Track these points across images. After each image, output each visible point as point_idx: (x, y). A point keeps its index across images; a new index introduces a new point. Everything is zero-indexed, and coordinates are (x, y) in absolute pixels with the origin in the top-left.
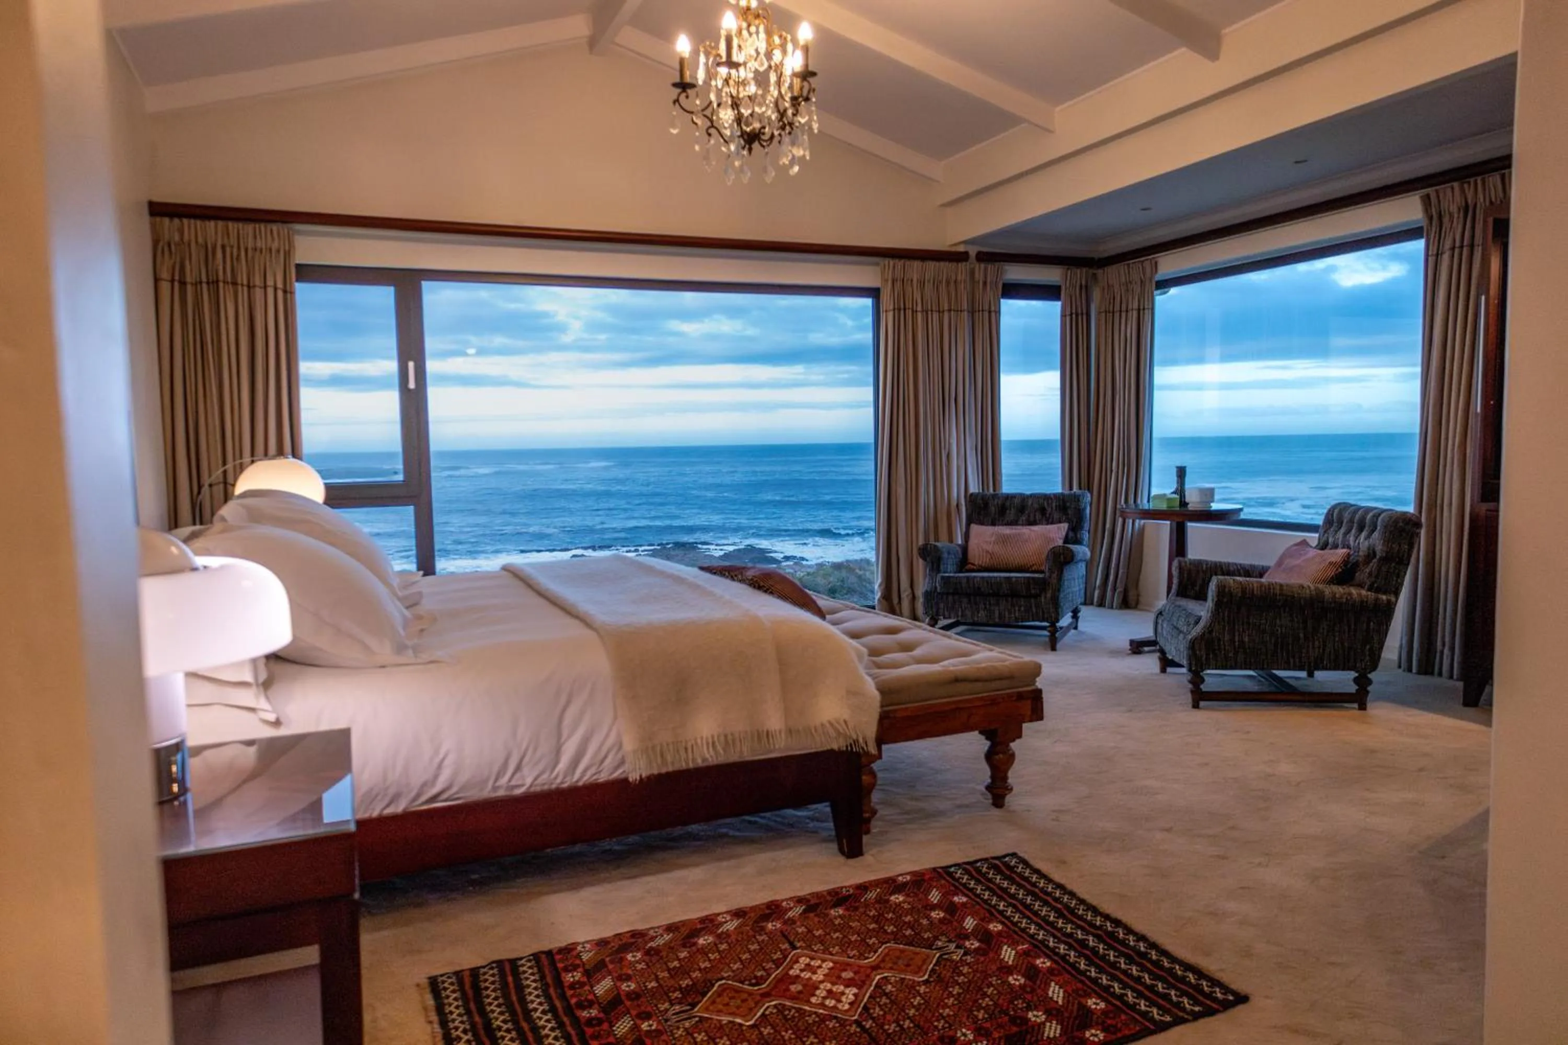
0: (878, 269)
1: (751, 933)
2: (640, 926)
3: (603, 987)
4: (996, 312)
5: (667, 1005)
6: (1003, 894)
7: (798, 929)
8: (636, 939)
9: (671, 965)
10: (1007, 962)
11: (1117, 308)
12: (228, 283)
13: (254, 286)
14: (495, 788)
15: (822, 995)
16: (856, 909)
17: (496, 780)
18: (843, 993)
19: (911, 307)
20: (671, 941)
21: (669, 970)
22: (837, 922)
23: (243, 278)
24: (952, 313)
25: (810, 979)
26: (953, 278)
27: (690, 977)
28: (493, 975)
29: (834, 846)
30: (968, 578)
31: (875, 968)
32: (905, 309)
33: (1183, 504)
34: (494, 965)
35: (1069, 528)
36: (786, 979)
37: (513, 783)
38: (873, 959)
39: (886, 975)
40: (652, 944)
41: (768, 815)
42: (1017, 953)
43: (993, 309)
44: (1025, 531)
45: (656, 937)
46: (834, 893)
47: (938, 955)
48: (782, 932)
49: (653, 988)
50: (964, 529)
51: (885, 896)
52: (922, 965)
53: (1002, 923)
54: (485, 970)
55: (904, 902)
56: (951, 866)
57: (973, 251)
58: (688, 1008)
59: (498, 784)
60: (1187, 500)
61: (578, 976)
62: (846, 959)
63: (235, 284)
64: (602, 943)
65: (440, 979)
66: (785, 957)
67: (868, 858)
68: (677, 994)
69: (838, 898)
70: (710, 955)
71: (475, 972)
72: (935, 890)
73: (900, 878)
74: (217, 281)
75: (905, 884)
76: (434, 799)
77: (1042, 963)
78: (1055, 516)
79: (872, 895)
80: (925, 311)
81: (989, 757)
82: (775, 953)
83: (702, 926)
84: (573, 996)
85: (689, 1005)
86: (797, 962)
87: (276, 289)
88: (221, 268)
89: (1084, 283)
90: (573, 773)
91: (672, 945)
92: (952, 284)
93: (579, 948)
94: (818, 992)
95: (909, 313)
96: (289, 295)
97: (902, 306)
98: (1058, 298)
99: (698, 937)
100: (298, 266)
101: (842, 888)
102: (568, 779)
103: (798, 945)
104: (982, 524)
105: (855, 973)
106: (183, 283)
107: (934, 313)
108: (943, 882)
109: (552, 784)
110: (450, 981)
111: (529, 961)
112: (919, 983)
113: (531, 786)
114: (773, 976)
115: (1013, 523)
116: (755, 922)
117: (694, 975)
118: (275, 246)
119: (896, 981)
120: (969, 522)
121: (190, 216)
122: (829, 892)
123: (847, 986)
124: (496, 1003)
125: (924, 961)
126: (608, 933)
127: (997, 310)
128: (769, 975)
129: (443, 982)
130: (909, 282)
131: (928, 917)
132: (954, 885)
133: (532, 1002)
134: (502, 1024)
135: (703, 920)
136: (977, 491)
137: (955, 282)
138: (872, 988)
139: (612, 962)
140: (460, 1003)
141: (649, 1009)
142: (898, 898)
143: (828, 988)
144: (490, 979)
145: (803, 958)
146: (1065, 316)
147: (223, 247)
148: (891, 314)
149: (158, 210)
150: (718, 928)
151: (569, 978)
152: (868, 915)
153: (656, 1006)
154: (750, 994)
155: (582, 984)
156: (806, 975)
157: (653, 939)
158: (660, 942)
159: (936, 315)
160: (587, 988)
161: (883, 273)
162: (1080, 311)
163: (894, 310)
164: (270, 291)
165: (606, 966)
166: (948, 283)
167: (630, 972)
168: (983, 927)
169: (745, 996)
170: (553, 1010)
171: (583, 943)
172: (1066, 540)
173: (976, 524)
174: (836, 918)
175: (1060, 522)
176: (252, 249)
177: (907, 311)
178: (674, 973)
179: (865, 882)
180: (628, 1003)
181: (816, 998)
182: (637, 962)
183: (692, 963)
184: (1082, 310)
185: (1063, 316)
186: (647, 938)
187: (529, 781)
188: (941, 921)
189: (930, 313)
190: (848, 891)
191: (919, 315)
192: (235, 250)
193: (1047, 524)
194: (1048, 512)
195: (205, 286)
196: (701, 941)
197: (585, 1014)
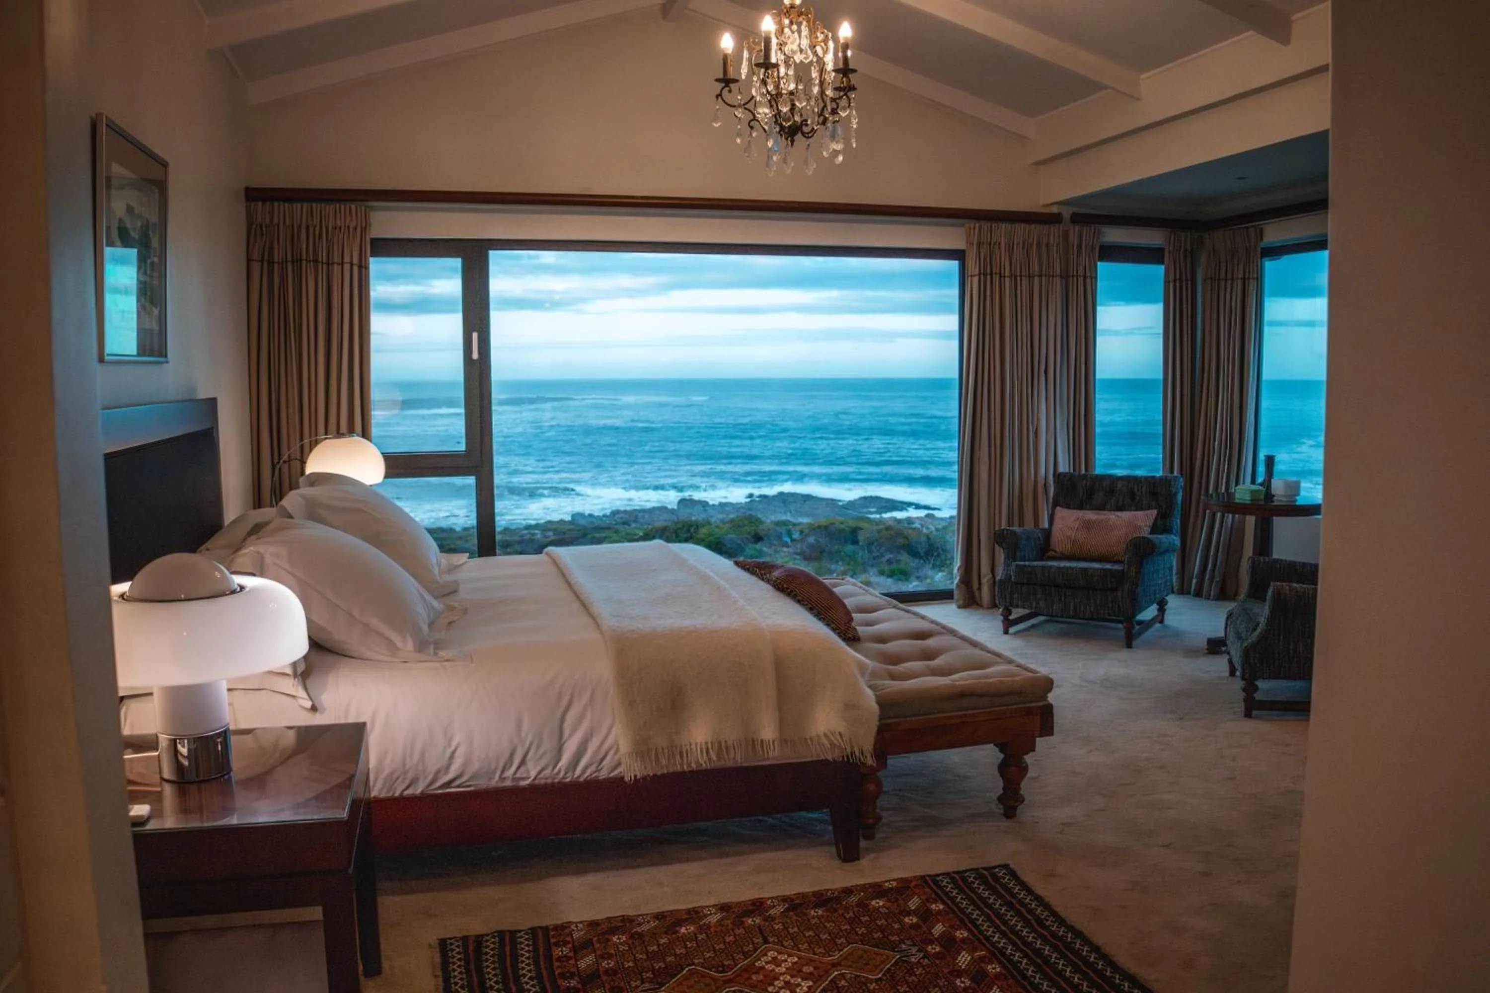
0: (962, 231)
1: (730, 926)
2: (631, 912)
3: (586, 962)
4: (1091, 278)
5: (638, 983)
6: (981, 903)
7: (775, 926)
8: (624, 923)
9: (650, 949)
10: (961, 966)
11: (1223, 276)
12: (310, 261)
13: (333, 264)
14: (502, 779)
15: (780, 985)
16: (836, 910)
17: (503, 772)
18: (799, 985)
19: (998, 271)
20: (656, 927)
21: (647, 953)
22: (813, 921)
23: (323, 255)
24: (1044, 278)
25: (773, 970)
26: (1045, 241)
27: (664, 961)
28: (494, 943)
29: (833, 849)
30: (1043, 567)
31: (834, 965)
32: (991, 274)
33: (1269, 496)
34: (496, 934)
35: (1157, 515)
36: (751, 969)
37: (518, 775)
38: (836, 956)
39: (843, 971)
40: (638, 929)
41: (779, 816)
42: (972, 959)
43: (1088, 274)
44: (1113, 517)
45: (643, 923)
46: (818, 895)
47: (898, 957)
48: (759, 928)
49: (630, 967)
50: (1050, 512)
51: (867, 900)
52: (880, 965)
53: (969, 930)
54: (488, 938)
55: (883, 906)
56: (938, 875)
57: (1066, 213)
58: (657, 986)
59: (505, 775)
60: (1273, 492)
61: (566, 950)
62: (811, 955)
63: (316, 261)
64: (593, 924)
65: (449, 941)
66: (756, 950)
67: (864, 862)
68: (650, 975)
69: (822, 899)
70: (688, 943)
71: (479, 940)
72: (916, 897)
73: (886, 884)
74: (301, 260)
75: (890, 890)
76: (448, 784)
77: (993, 968)
78: (1145, 502)
79: (853, 899)
80: (1013, 276)
81: (1003, 768)
82: (747, 946)
83: (687, 916)
84: (558, 967)
85: (658, 984)
86: (766, 955)
87: (352, 265)
88: (304, 246)
89: (1189, 247)
90: (575, 769)
91: (655, 931)
92: (1044, 248)
93: (573, 927)
94: (776, 983)
95: (996, 278)
96: (363, 270)
97: (989, 271)
98: (1161, 262)
99: (681, 926)
100: (373, 241)
101: (828, 890)
102: (569, 774)
103: (771, 940)
104: (1068, 507)
105: (815, 968)
106: (271, 263)
107: (1024, 278)
108: (927, 890)
109: (554, 779)
110: (457, 944)
111: (527, 934)
112: (871, 981)
113: (535, 779)
114: (739, 965)
115: (1101, 508)
116: (737, 917)
117: (669, 959)
118: (353, 224)
119: (851, 979)
120: (1056, 504)
121: (278, 199)
122: (814, 894)
123: (803, 979)
124: (493, 966)
125: (882, 962)
126: (600, 916)
127: (1093, 275)
128: (736, 965)
129: (451, 944)
130: (997, 247)
131: (901, 922)
132: (936, 893)
133: (523, 969)
134: (494, 984)
135: (689, 911)
136: (1067, 470)
137: (1047, 245)
138: (827, 982)
139: (599, 941)
140: (462, 963)
141: (622, 984)
142: (878, 903)
143: (786, 980)
144: (490, 947)
145: (772, 952)
146: (1169, 282)
147: (307, 228)
148: (976, 279)
149: (253, 195)
150: (702, 918)
151: (557, 952)
152: (845, 917)
153: (629, 983)
154: (713, 979)
155: (568, 958)
156: (770, 967)
157: (640, 925)
158: (645, 928)
159: (1025, 281)
160: (572, 962)
161: (968, 235)
162: (1184, 278)
163: (980, 274)
164: (347, 267)
165: (593, 945)
166: (1039, 246)
167: (612, 952)
168: (950, 933)
169: (709, 981)
170: (539, 977)
171: (576, 923)
172: (1154, 530)
173: (1062, 507)
174: (814, 917)
175: (1149, 509)
176: (332, 227)
177: (994, 276)
178: (651, 956)
179: (852, 886)
180: (604, 978)
181: (772, 987)
182: (621, 944)
183: (669, 949)
184: (1186, 277)
185: (1167, 282)
186: (634, 923)
187: (533, 774)
188: (912, 926)
189: (1018, 278)
190: (833, 893)
191: (1007, 280)
192: (318, 228)
193: (1136, 510)
194: (1138, 498)
195: (290, 265)
196: (683, 930)
197: (565, 983)
